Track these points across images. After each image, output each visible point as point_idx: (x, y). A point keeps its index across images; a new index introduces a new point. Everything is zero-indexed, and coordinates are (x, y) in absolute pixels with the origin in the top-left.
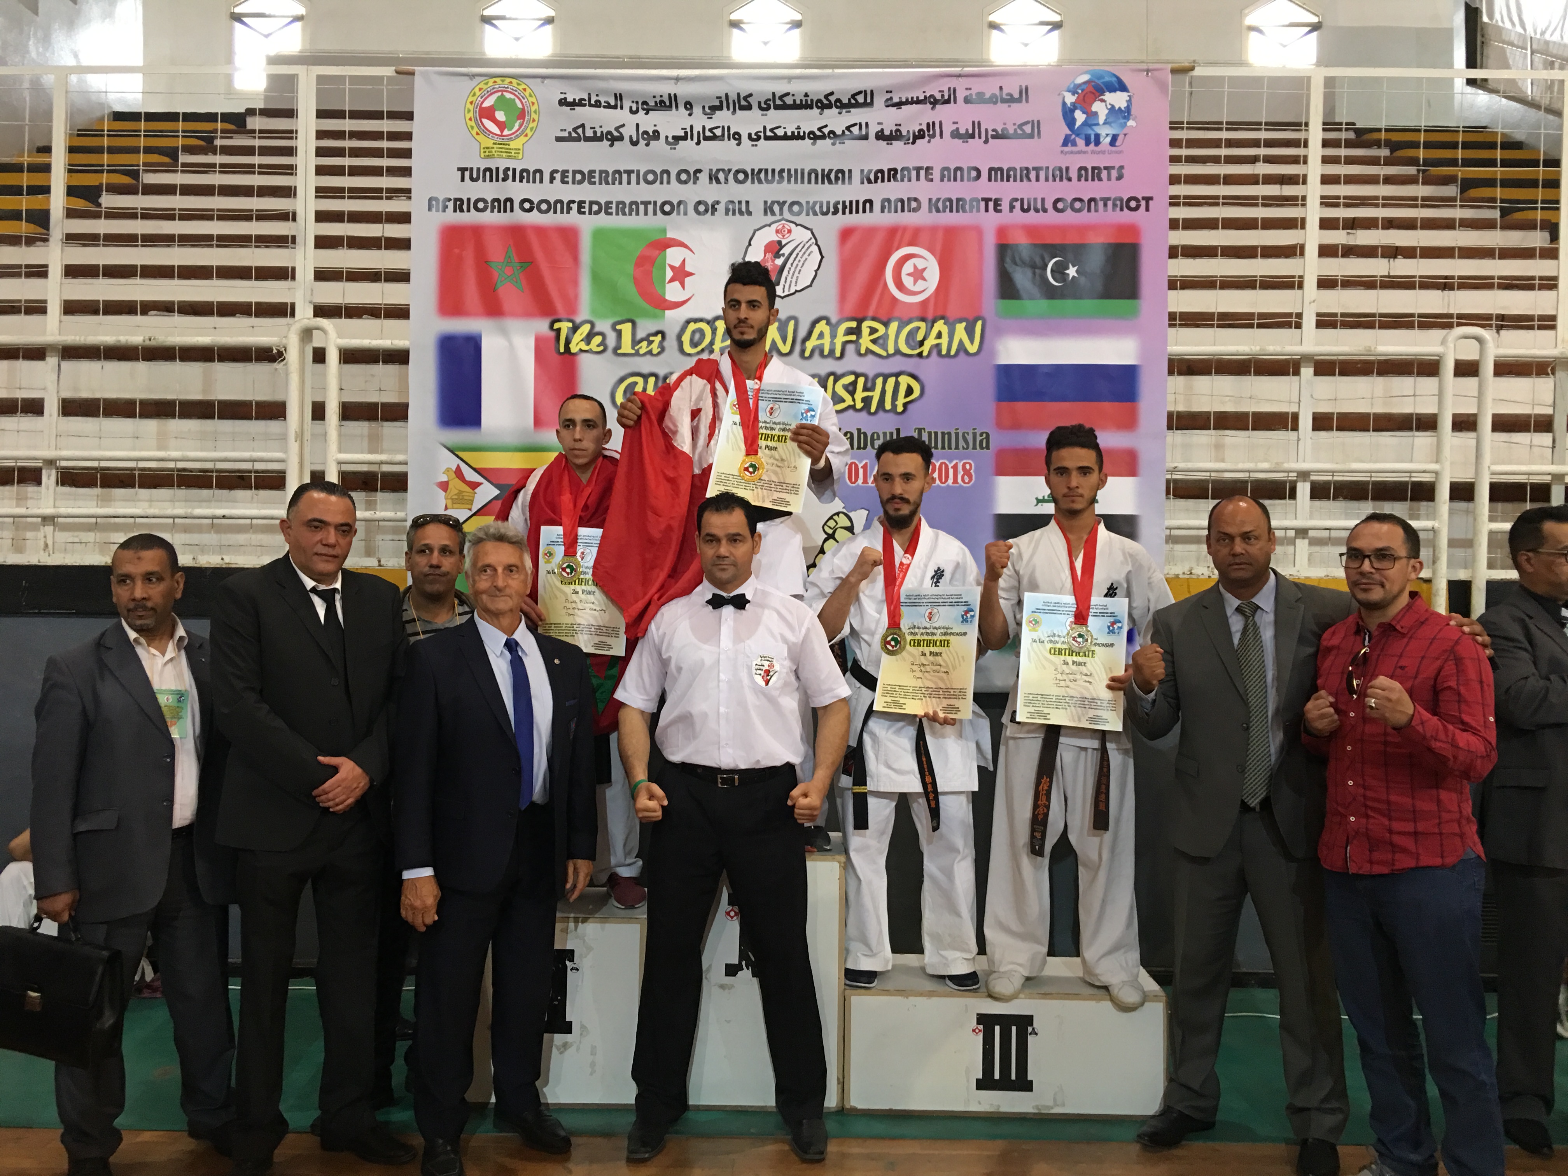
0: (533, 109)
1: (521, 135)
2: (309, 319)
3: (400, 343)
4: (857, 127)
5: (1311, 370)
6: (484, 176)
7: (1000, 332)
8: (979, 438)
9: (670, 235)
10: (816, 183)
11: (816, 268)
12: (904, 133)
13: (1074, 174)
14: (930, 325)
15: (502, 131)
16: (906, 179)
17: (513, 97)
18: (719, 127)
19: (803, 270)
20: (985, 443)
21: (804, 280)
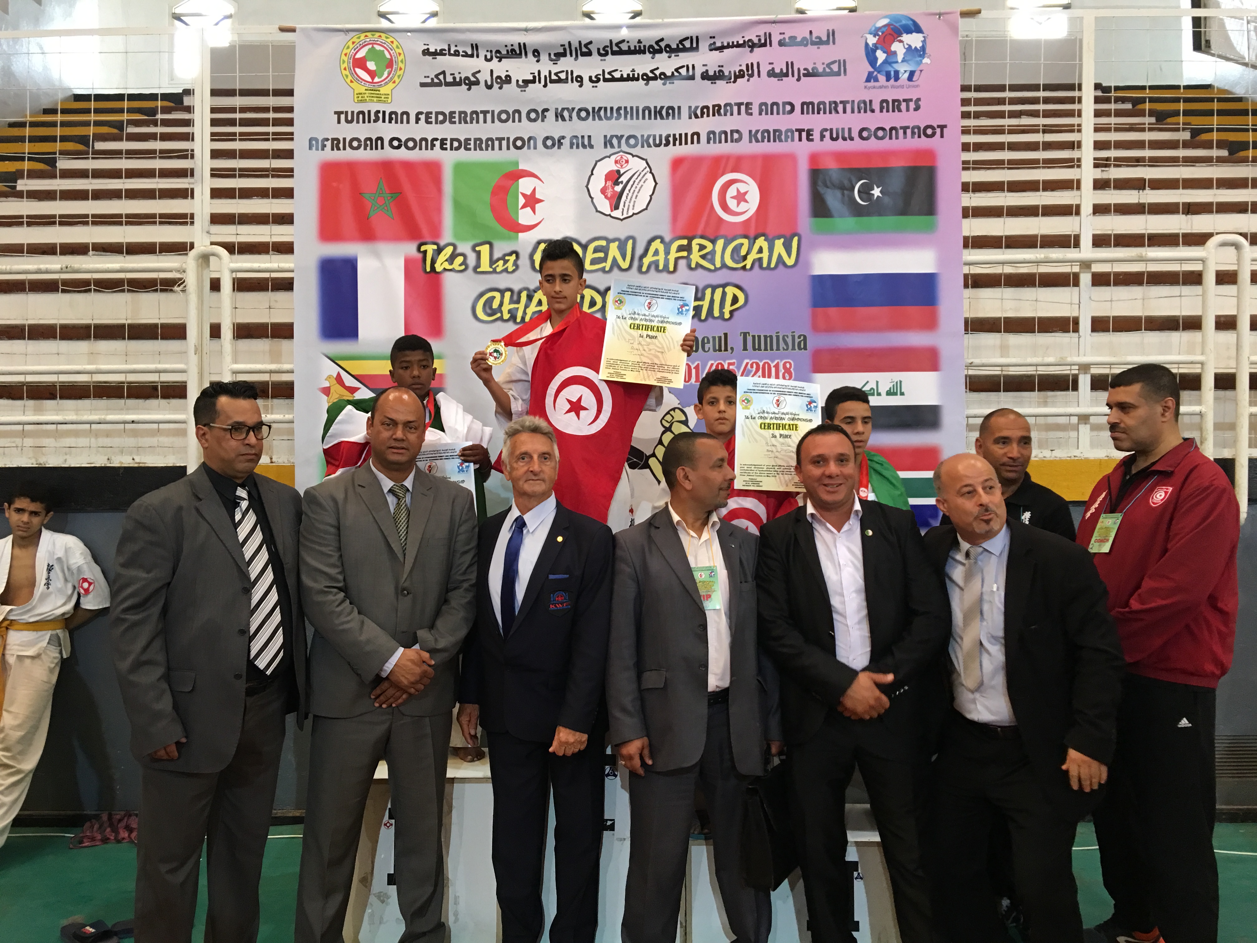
0: (400, 58)
1: (390, 81)
2: (205, 246)
4: (685, 68)
6: (358, 118)
7: (815, 246)
8: (797, 341)
9: (521, 167)
10: (650, 118)
11: (651, 193)
12: (726, 74)
13: (876, 106)
14: (752, 241)
15: (373, 78)
16: (729, 114)
17: (382, 49)
18: (563, 71)
19: (639, 195)
20: (803, 344)
21: (641, 204)
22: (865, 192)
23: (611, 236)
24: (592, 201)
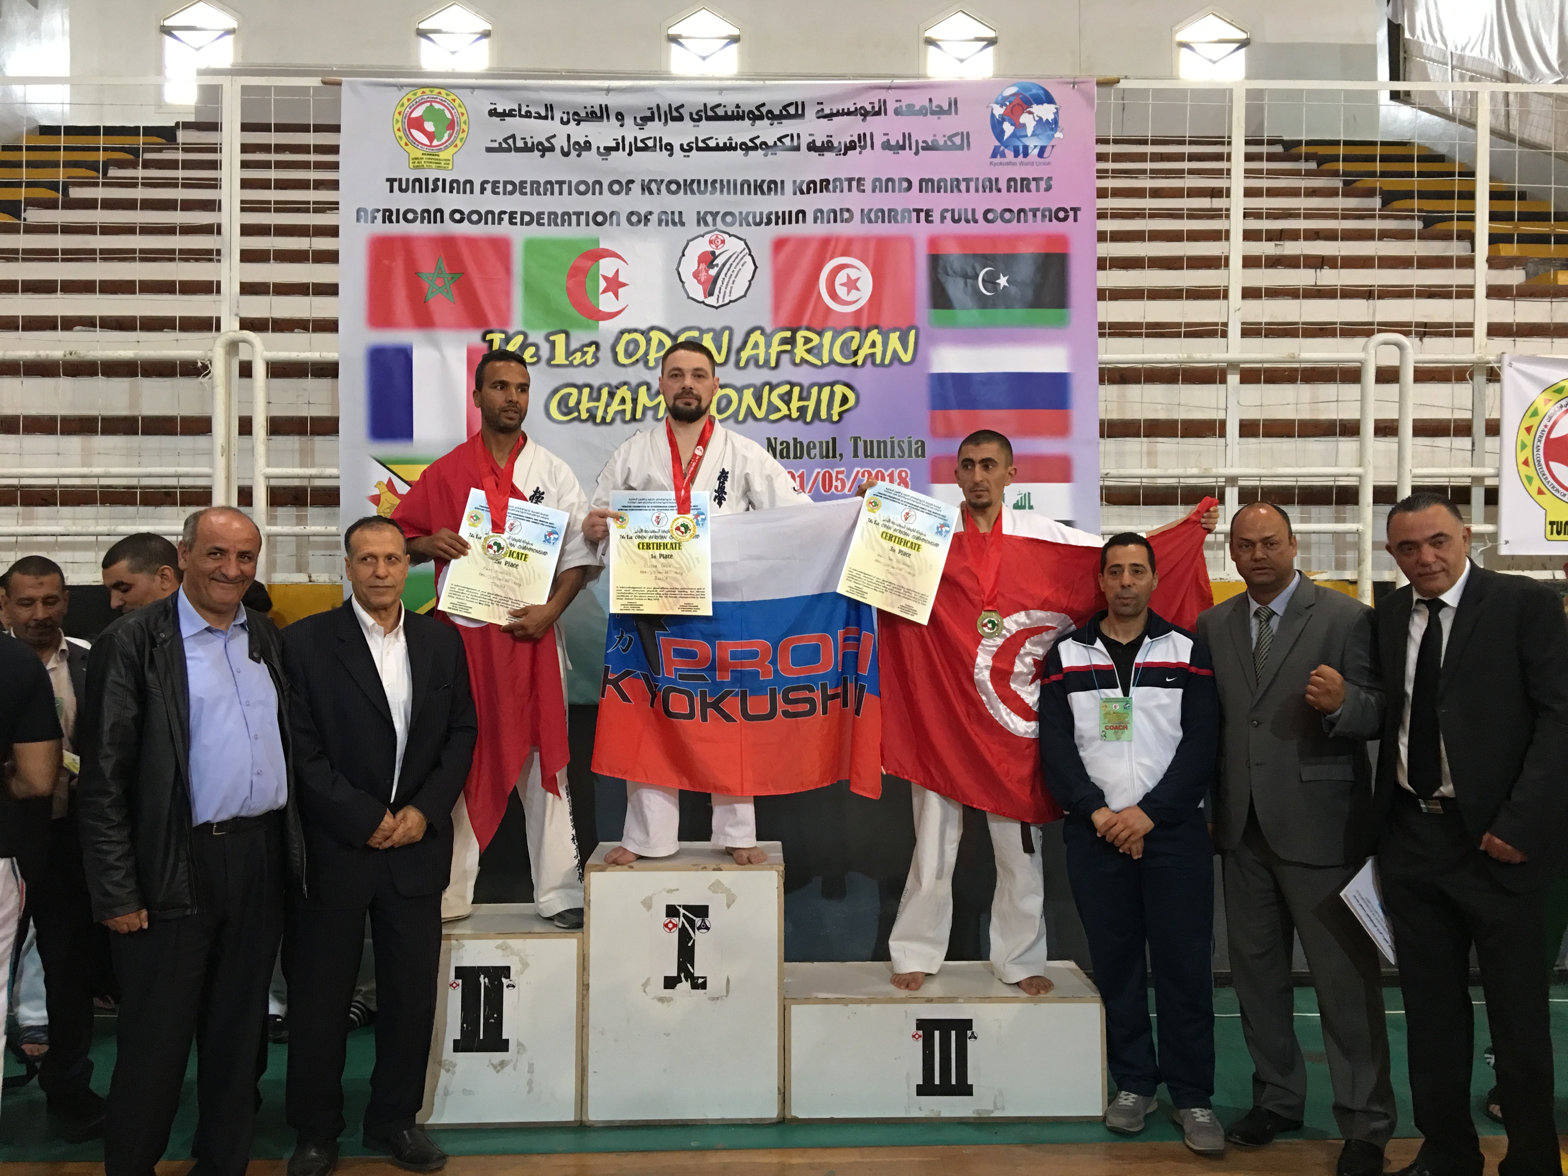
0: (463, 119)
1: (451, 145)
2: (234, 331)
3: (330, 355)
4: (789, 138)
5: (1237, 378)
6: (414, 186)
7: (934, 341)
8: (914, 447)
9: (603, 245)
10: (749, 193)
11: (750, 278)
12: (836, 144)
13: (1003, 185)
14: (864, 334)
15: (431, 142)
16: (838, 190)
17: (442, 107)
18: (650, 138)
19: (737, 280)
20: (921, 451)
21: (739, 290)
22: (990, 281)
23: (704, 326)
24: (683, 286)
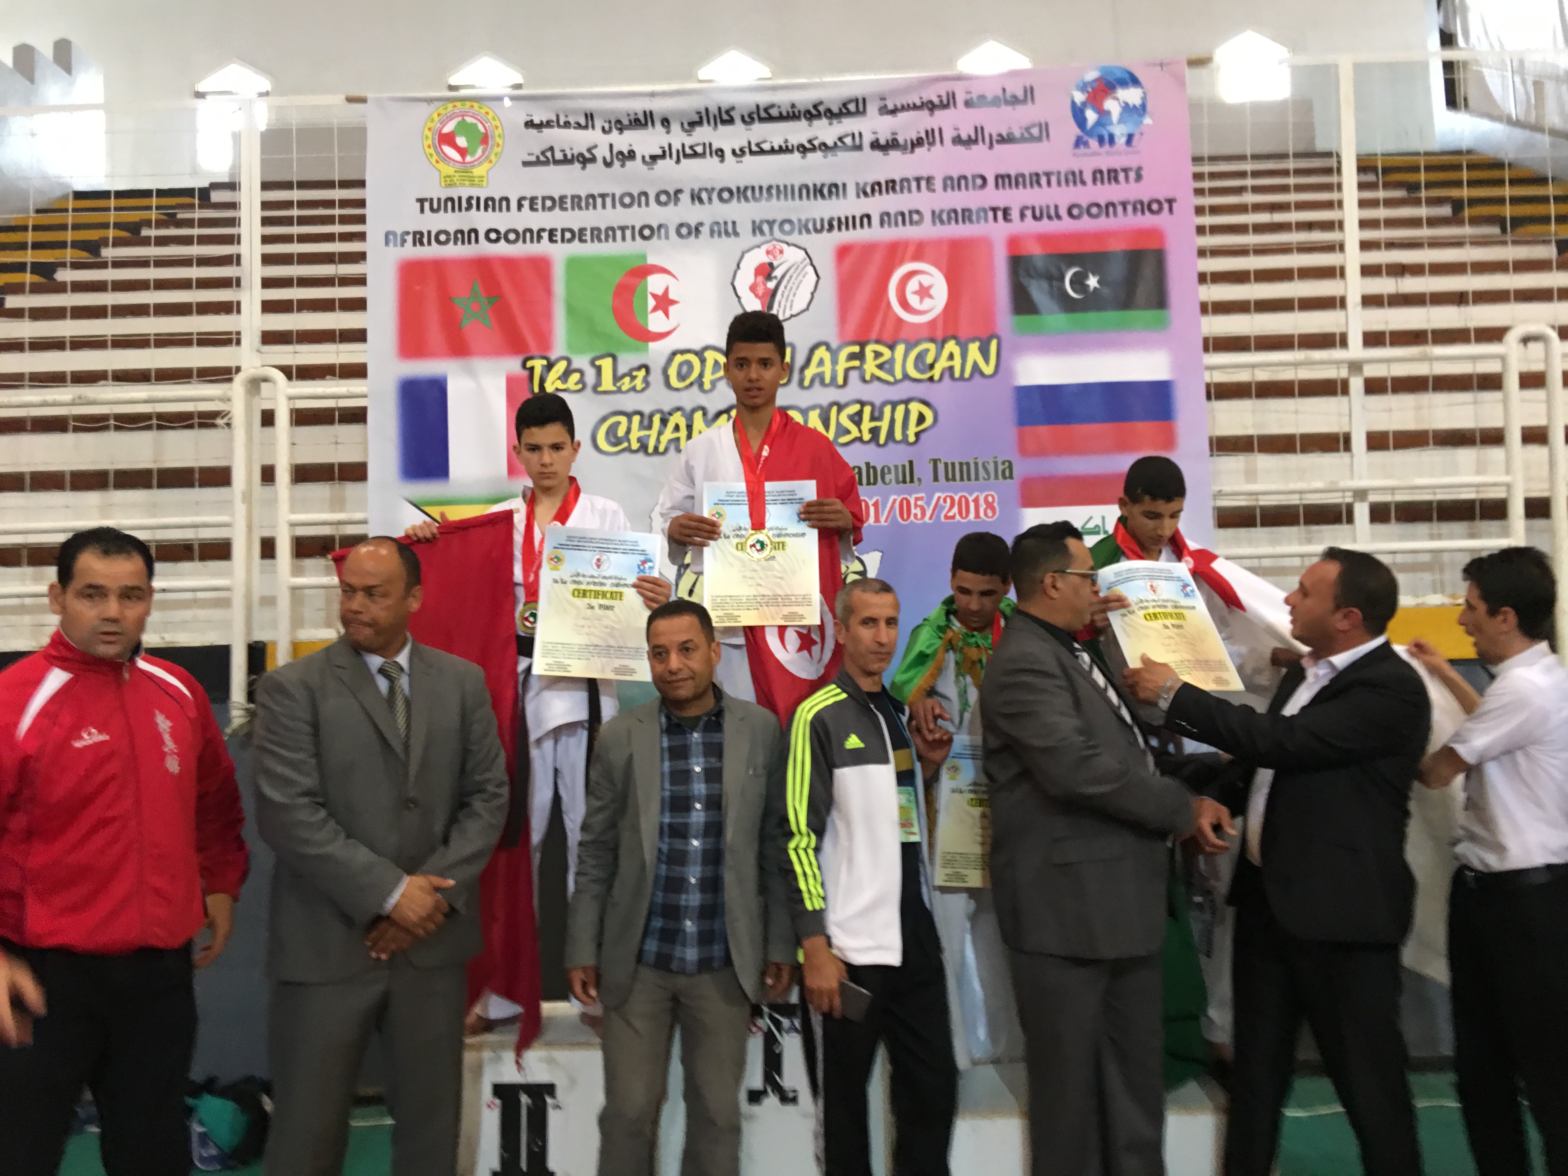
0: (497, 132)
1: (485, 160)
2: (256, 368)
4: (850, 137)
6: (446, 206)
7: (1019, 349)
8: (1000, 468)
9: (651, 260)
10: (808, 198)
11: (812, 290)
12: (901, 142)
13: (1088, 177)
14: (940, 345)
15: (464, 157)
16: (906, 191)
17: (474, 121)
18: (699, 144)
19: (798, 293)
20: (1008, 472)
21: (800, 303)
22: (1079, 282)
24: (740, 302)
